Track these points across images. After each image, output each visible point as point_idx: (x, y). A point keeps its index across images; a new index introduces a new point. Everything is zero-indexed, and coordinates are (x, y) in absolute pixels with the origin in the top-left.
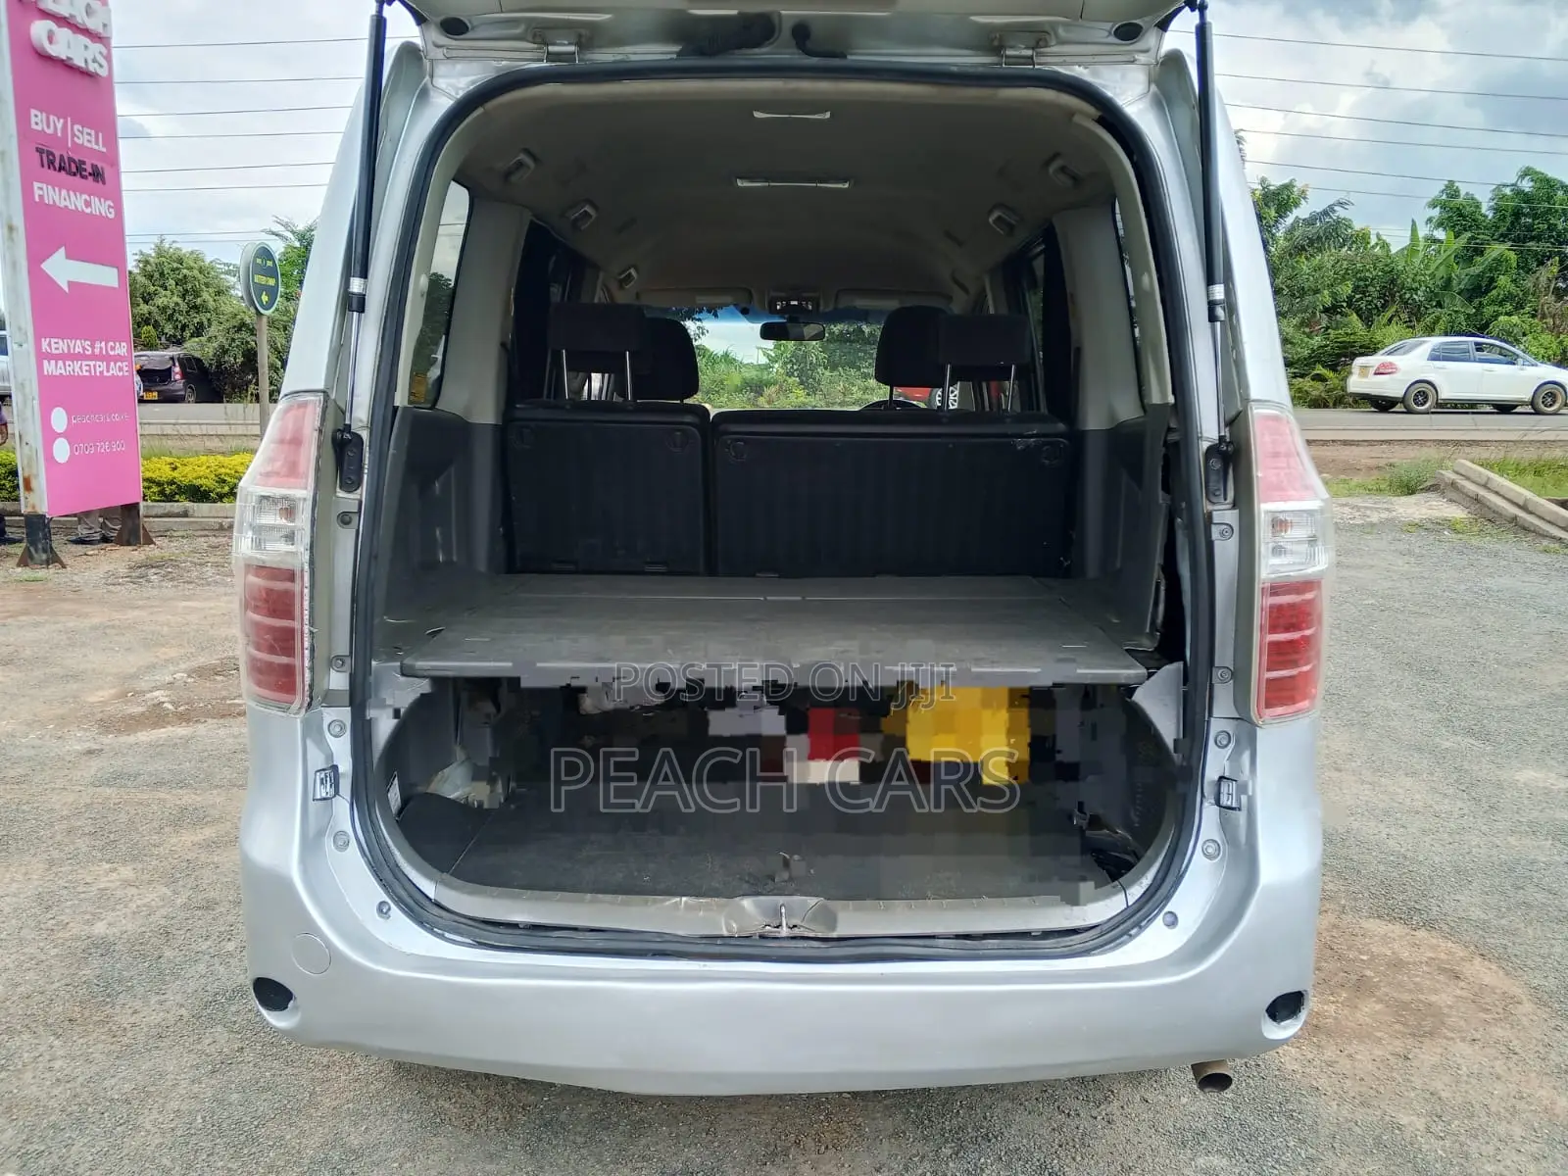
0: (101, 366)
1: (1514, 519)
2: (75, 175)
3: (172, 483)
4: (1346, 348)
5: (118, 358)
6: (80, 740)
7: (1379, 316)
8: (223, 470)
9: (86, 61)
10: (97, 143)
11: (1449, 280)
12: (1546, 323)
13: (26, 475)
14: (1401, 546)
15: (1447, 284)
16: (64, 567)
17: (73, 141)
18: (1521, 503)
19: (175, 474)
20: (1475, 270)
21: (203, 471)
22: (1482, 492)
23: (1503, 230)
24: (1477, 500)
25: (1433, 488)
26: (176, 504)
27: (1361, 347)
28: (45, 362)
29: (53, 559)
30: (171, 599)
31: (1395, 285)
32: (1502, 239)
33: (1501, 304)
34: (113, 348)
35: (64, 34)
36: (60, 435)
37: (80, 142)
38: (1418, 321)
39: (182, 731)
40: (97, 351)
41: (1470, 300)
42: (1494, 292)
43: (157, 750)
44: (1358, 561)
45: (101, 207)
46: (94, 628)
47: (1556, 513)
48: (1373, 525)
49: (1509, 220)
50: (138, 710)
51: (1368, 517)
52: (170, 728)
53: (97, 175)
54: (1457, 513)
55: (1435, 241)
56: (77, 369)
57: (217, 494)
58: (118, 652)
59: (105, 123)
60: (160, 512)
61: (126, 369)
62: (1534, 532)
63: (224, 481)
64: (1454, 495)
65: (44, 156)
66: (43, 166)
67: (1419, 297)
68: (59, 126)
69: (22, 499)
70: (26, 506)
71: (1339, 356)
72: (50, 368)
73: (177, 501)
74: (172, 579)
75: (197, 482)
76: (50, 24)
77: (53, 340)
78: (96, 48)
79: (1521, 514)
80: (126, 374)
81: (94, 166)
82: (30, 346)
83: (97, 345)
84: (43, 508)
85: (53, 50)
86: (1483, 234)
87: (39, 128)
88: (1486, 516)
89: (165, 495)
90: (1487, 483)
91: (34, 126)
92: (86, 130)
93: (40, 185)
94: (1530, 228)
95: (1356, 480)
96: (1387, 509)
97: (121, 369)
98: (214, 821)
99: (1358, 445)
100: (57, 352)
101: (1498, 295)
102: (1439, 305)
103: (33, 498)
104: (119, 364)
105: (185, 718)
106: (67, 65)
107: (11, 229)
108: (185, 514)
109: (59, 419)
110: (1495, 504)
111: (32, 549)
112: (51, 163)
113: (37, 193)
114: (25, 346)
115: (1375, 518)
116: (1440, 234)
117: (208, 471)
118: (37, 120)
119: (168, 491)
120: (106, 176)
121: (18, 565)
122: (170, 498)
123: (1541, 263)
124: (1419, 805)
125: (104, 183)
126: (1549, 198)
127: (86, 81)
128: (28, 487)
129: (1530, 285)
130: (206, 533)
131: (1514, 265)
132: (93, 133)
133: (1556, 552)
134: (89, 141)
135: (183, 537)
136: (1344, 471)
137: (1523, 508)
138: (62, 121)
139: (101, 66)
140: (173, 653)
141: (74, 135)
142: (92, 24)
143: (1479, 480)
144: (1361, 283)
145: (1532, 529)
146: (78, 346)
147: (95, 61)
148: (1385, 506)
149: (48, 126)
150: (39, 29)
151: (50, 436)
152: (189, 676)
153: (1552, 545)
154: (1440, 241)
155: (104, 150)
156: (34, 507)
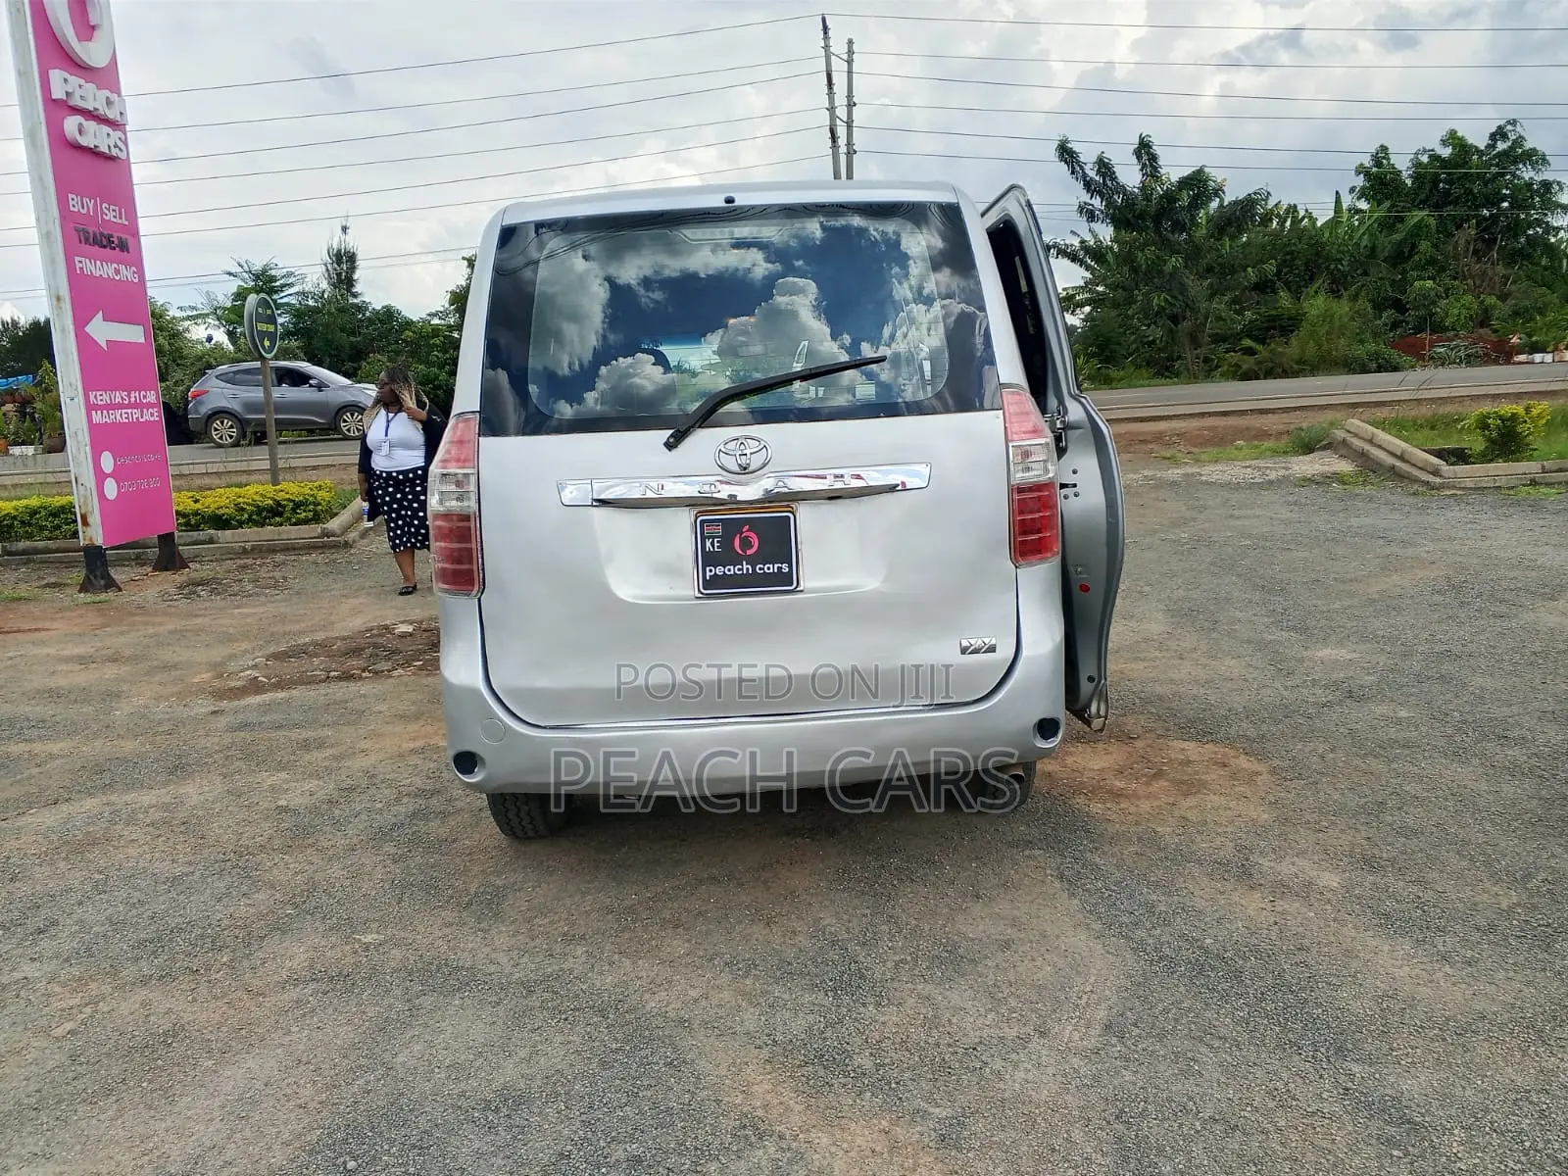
0: (136, 413)
1: (1393, 467)
2: (105, 247)
3: (196, 513)
4: (1274, 321)
5: (149, 405)
6: (202, 706)
7: (1307, 287)
8: (241, 500)
9: (109, 147)
10: (121, 218)
11: (1373, 248)
12: (1467, 284)
13: (83, 512)
14: (1290, 498)
15: (1373, 250)
16: (120, 590)
17: (102, 217)
18: (1399, 454)
19: (198, 506)
20: (1397, 237)
21: (224, 501)
22: (1367, 447)
23: (1423, 197)
24: (1363, 454)
25: (1328, 447)
26: (201, 533)
27: (1289, 319)
28: (94, 412)
29: (111, 584)
30: (225, 608)
31: (1320, 257)
32: (1422, 204)
33: (1423, 269)
34: (145, 397)
35: (91, 126)
36: (108, 476)
37: (107, 218)
38: (1345, 290)
39: (281, 695)
40: (133, 400)
41: (1394, 266)
42: (1416, 258)
43: (267, 708)
44: (1249, 512)
45: (127, 274)
46: (171, 632)
47: (1426, 460)
48: (1271, 482)
49: (1428, 187)
50: (239, 684)
51: (1267, 475)
52: (269, 694)
53: (123, 247)
54: (1345, 467)
55: (1358, 211)
56: (118, 417)
57: (237, 521)
58: (200, 647)
59: (125, 199)
60: (189, 540)
61: (156, 414)
62: (1408, 478)
63: (243, 509)
64: (1344, 452)
65: (82, 234)
66: (80, 242)
67: (1345, 266)
68: (91, 206)
69: (80, 534)
70: (84, 540)
71: (1268, 329)
72: (97, 417)
73: (203, 530)
74: (219, 594)
75: (221, 512)
76: (78, 119)
77: (98, 394)
78: (116, 135)
79: (1398, 463)
80: (157, 419)
81: (120, 239)
82: (81, 398)
83: (132, 395)
84: (99, 541)
85: (84, 141)
86: (1403, 201)
87: (76, 210)
88: (1369, 467)
89: (191, 525)
90: (1372, 438)
91: (72, 209)
92: (112, 207)
93: (80, 259)
94: (1447, 193)
95: (1267, 444)
96: (1284, 468)
97: (152, 414)
98: (332, 746)
99: (1273, 413)
100: (102, 403)
101: (1420, 260)
102: (1365, 273)
103: (90, 531)
104: (150, 410)
105: (279, 686)
106: (94, 153)
107: (58, 299)
108: (211, 541)
109: (108, 462)
110: (1377, 457)
111: (92, 577)
112: (87, 241)
113: (78, 265)
114: (76, 400)
115: (1273, 475)
116: (1363, 205)
117: (228, 501)
118: (74, 203)
119: (193, 522)
120: (129, 245)
121: (80, 592)
122: (196, 528)
123: (1459, 227)
124: (1236, 674)
125: (128, 252)
126: (1465, 164)
127: (109, 164)
128: (85, 523)
129: (1451, 248)
130: (231, 556)
131: (1434, 229)
132: (117, 208)
133: (1423, 494)
134: (115, 217)
135: (211, 561)
136: (1256, 437)
137: (1401, 458)
138: (93, 201)
139: (120, 149)
140: (245, 646)
141: (103, 213)
142: (111, 114)
143: (1366, 437)
144: (1288, 257)
145: (1406, 475)
146: (118, 397)
147: (116, 146)
148: (1283, 465)
149: (83, 208)
150: (71, 124)
151: (100, 476)
152: (267, 660)
153: (1420, 489)
154: (1361, 211)
155: (127, 223)
156: (91, 539)
